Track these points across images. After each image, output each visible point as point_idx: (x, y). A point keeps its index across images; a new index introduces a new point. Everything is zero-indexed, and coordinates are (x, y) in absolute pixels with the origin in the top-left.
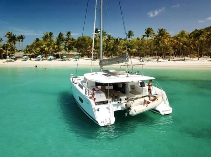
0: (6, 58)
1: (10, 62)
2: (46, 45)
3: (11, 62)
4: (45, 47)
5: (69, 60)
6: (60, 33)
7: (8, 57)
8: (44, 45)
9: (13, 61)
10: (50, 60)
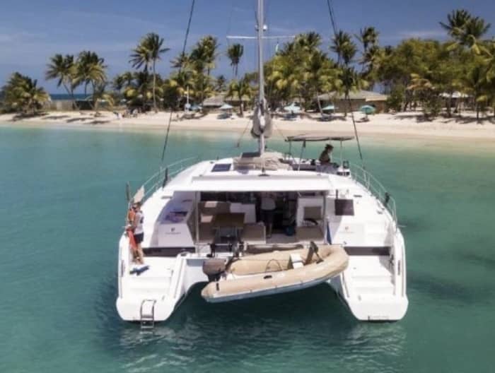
0: (182, 108)
1: (189, 119)
2: (281, 71)
3: (191, 120)
4: (278, 79)
5: (342, 119)
6: (341, 33)
7: (188, 105)
8: (276, 74)
9: (197, 118)
10: (292, 116)
